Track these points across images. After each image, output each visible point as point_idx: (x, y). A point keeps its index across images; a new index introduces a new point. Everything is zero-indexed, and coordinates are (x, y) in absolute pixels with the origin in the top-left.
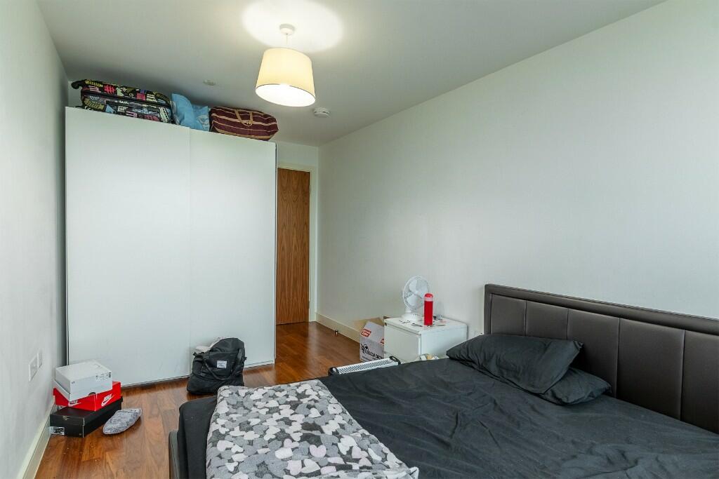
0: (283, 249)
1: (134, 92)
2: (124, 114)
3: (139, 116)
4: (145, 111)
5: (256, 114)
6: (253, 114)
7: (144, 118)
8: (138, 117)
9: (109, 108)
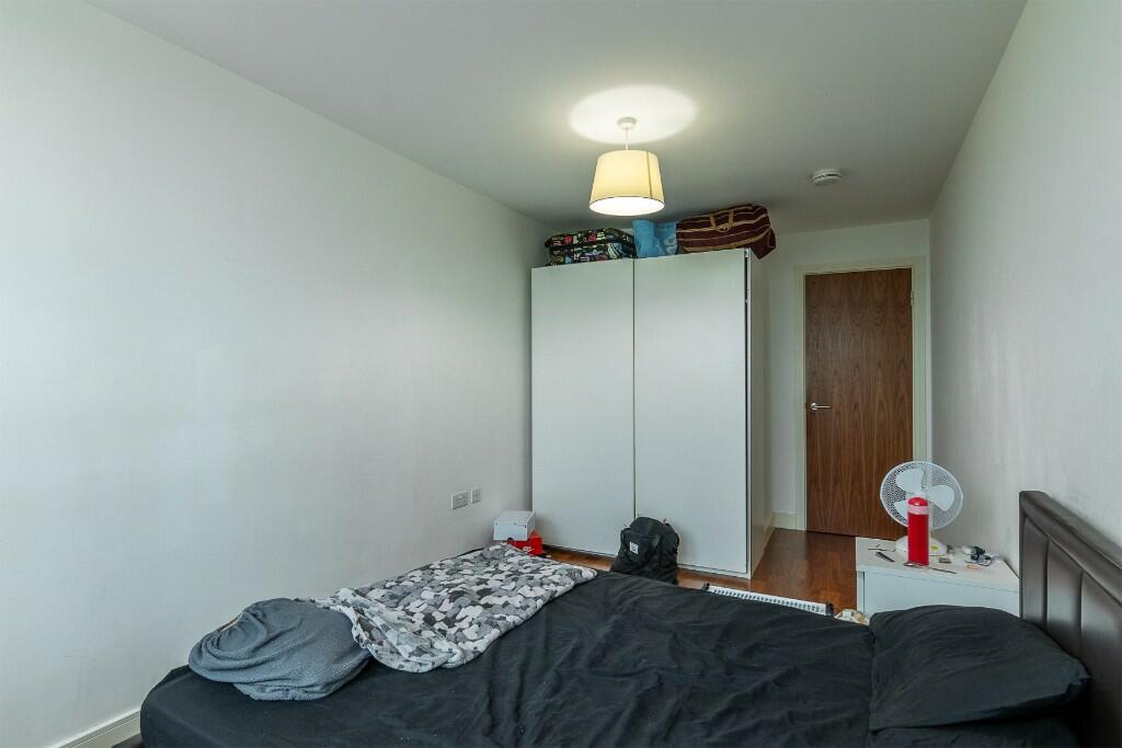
0: (856, 406)
1: (587, 235)
2: (579, 261)
3: (593, 259)
4: (595, 253)
5: (718, 216)
6: (715, 217)
7: (595, 260)
8: (591, 261)
9: (568, 259)
